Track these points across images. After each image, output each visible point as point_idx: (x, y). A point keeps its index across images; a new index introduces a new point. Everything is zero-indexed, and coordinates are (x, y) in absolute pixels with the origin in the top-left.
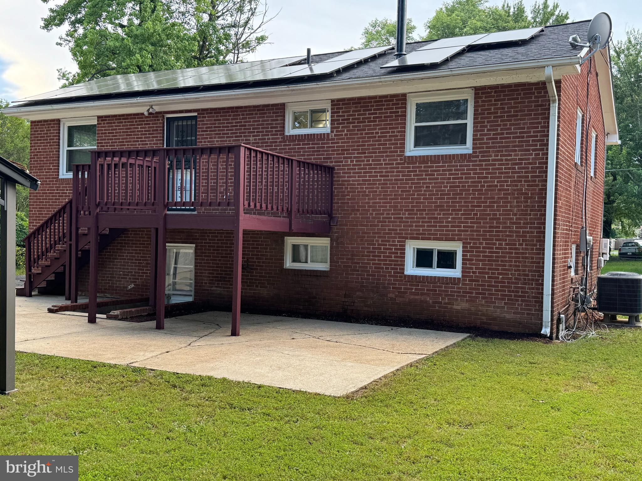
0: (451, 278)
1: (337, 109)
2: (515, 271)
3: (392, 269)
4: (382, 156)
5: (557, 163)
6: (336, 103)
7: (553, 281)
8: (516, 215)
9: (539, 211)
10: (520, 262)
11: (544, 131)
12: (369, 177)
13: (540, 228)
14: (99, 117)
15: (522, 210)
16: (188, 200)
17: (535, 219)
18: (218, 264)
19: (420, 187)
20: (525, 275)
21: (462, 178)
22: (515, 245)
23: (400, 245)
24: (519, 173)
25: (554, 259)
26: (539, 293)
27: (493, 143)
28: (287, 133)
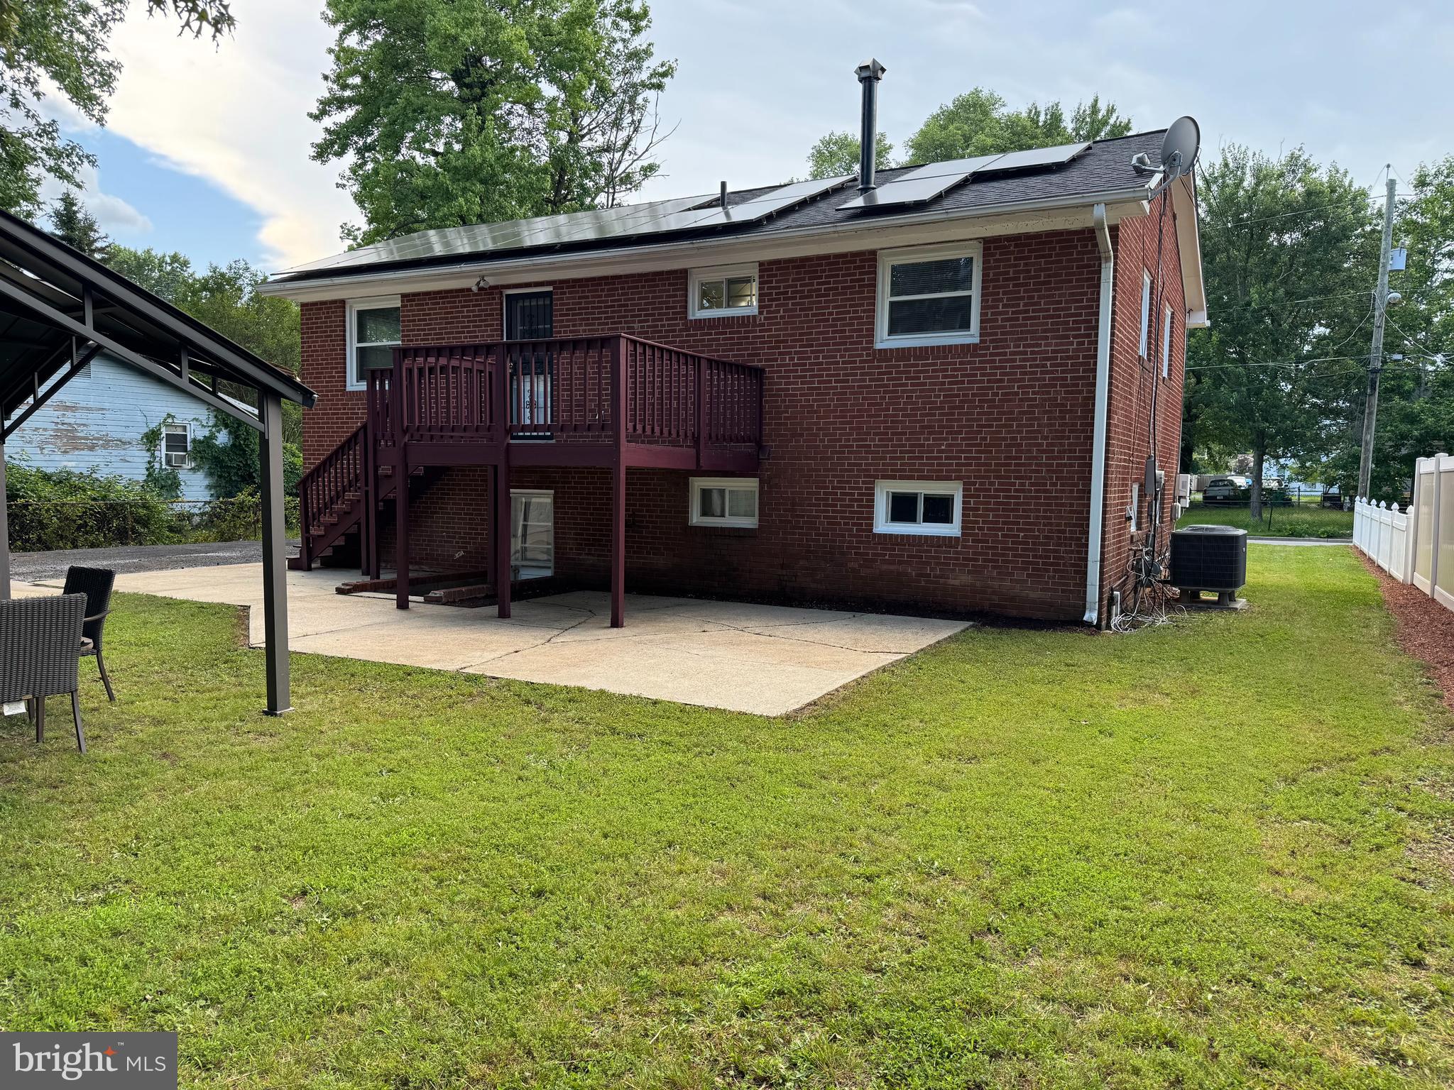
0: (944, 538)
1: (768, 276)
2: (1044, 525)
3: (854, 524)
4: (839, 351)
5: (1112, 356)
6: (767, 268)
7: (1103, 539)
8: (1046, 438)
9: (1083, 431)
10: (1052, 511)
11: (1091, 307)
12: (819, 382)
13: (1084, 458)
14: (404, 296)
15: (1056, 431)
16: (542, 422)
17: (1077, 445)
18: (589, 519)
19: (898, 398)
20: (1059, 531)
21: (963, 382)
22: (1045, 485)
23: (867, 489)
24: (1052, 372)
25: (1105, 506)
26: (1080, 559)
27: (1011, 326)
28: (691, 317)
